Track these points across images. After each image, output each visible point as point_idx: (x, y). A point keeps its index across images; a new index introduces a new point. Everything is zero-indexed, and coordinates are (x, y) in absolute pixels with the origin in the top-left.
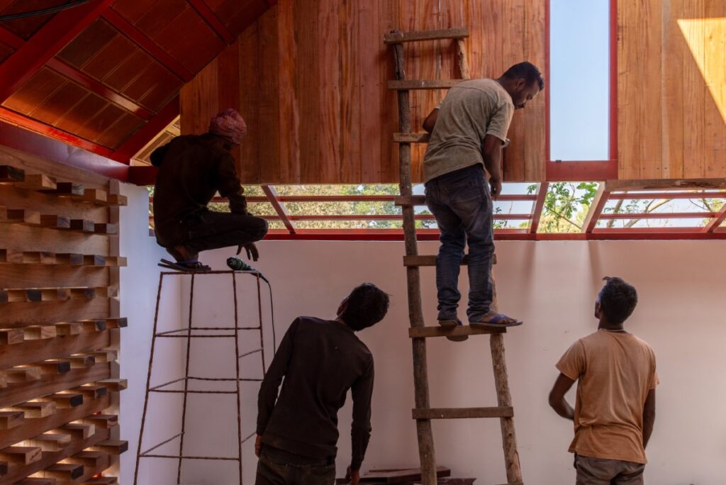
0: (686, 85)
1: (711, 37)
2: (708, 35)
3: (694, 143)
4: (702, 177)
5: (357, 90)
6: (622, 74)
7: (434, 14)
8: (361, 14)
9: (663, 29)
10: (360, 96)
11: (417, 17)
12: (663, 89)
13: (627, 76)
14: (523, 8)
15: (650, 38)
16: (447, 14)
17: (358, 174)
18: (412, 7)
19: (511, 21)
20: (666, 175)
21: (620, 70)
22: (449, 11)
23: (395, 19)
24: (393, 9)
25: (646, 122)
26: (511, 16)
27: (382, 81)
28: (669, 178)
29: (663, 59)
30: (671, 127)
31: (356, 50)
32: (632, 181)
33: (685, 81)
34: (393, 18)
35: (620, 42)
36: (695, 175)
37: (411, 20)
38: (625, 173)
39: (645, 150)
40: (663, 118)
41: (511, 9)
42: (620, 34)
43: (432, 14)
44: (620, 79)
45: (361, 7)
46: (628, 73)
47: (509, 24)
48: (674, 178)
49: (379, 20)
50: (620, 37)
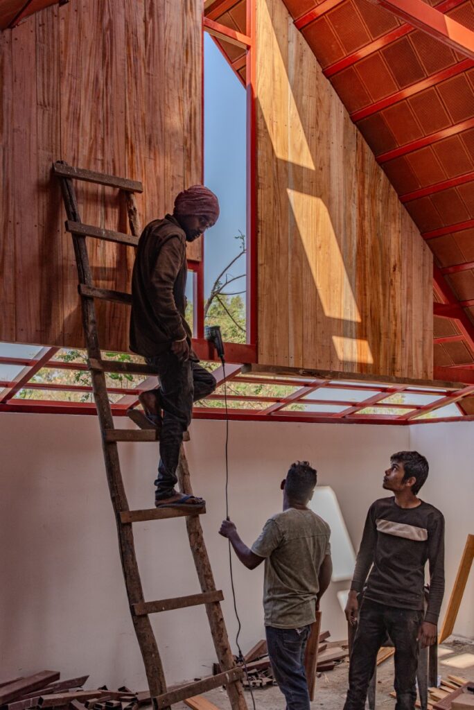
0: (304, 285)
1: (320, 247)
2: (318, 246)
3: (309, 337)
4: (315, 368)
5: (11, 226)
6: (261, 265)
7: (99, 160)
8: (15, 134)
9: (289, 232)
10: (15, 235)
11: (81, 157)
12: (290, 285)
13: (265, 268)
14: (182, 179)
15: (281, 237)
16: (111, 163)
17: (12, 329)
18: (75, 144)
19: (172, 189)
20: (292, 364)
21: (260, 261)
22: (113, 161)
23: (56, 152)
24: (54, 140)
25: (278, 313)
26: (173, 184)
27: (41, 223)
28: (293, 366)
29: (290, 258)
30: (295, 321)
31: (10, 176)
32: (269, 367)
33: (304, 281)
34: (54, 151)
35: (259, 234)
36: (310, 366)
37: (74, 159)
38: (264, 359)
39: (277, 338)
40: (290, 312)
41: (173, 176)
42: (260, 227)
43: (96, 159)
44: (260, 269)
45: (16, 125)
46: (265, 265)
47: (171, 192)
48: (297, 367)
49: (38, 148)
50: (260, 230)
